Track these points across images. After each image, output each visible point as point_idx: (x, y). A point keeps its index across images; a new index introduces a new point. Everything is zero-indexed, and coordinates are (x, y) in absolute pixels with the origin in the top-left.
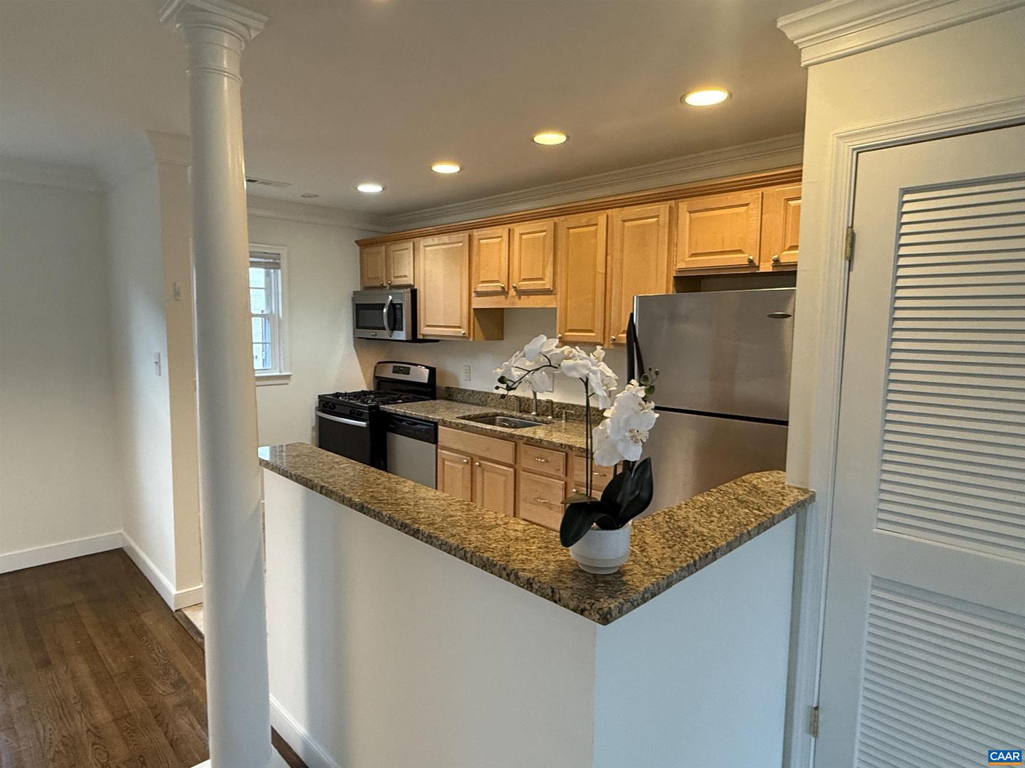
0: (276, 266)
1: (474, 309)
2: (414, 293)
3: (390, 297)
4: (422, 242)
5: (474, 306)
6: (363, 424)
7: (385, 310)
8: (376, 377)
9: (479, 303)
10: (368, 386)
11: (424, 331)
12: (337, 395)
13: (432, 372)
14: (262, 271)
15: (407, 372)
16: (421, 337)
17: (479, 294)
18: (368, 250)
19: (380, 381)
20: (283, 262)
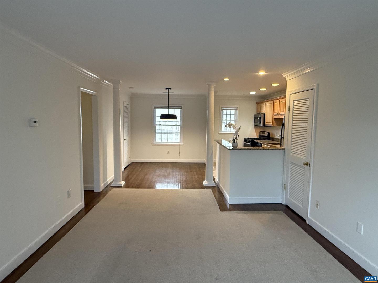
0: (237, 110)
1: (274, 119)
2: (264, 115)
3: (260, 116)
4: (267, 103)
5: (274, 118)
6: (250, 144)
7: (258, 119)
8: (259, 135)
9: (275, 117)
10: (257, 137)
11: (266, 124)
12: (248, 138)
13: (269, 134)
14: (234, 111)
15: (264, 133)
16: (265, 125)
17: (275, 115)
18: (259, 105)
19: (260, 136)
20: (238, 108)
